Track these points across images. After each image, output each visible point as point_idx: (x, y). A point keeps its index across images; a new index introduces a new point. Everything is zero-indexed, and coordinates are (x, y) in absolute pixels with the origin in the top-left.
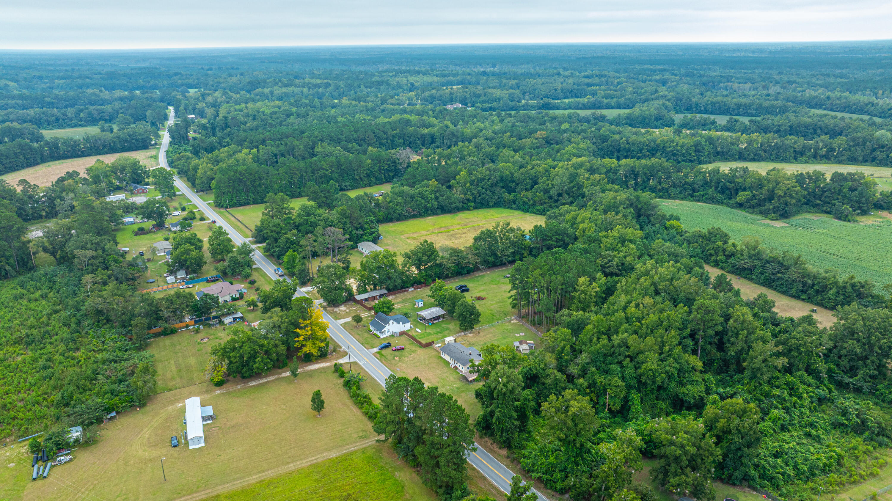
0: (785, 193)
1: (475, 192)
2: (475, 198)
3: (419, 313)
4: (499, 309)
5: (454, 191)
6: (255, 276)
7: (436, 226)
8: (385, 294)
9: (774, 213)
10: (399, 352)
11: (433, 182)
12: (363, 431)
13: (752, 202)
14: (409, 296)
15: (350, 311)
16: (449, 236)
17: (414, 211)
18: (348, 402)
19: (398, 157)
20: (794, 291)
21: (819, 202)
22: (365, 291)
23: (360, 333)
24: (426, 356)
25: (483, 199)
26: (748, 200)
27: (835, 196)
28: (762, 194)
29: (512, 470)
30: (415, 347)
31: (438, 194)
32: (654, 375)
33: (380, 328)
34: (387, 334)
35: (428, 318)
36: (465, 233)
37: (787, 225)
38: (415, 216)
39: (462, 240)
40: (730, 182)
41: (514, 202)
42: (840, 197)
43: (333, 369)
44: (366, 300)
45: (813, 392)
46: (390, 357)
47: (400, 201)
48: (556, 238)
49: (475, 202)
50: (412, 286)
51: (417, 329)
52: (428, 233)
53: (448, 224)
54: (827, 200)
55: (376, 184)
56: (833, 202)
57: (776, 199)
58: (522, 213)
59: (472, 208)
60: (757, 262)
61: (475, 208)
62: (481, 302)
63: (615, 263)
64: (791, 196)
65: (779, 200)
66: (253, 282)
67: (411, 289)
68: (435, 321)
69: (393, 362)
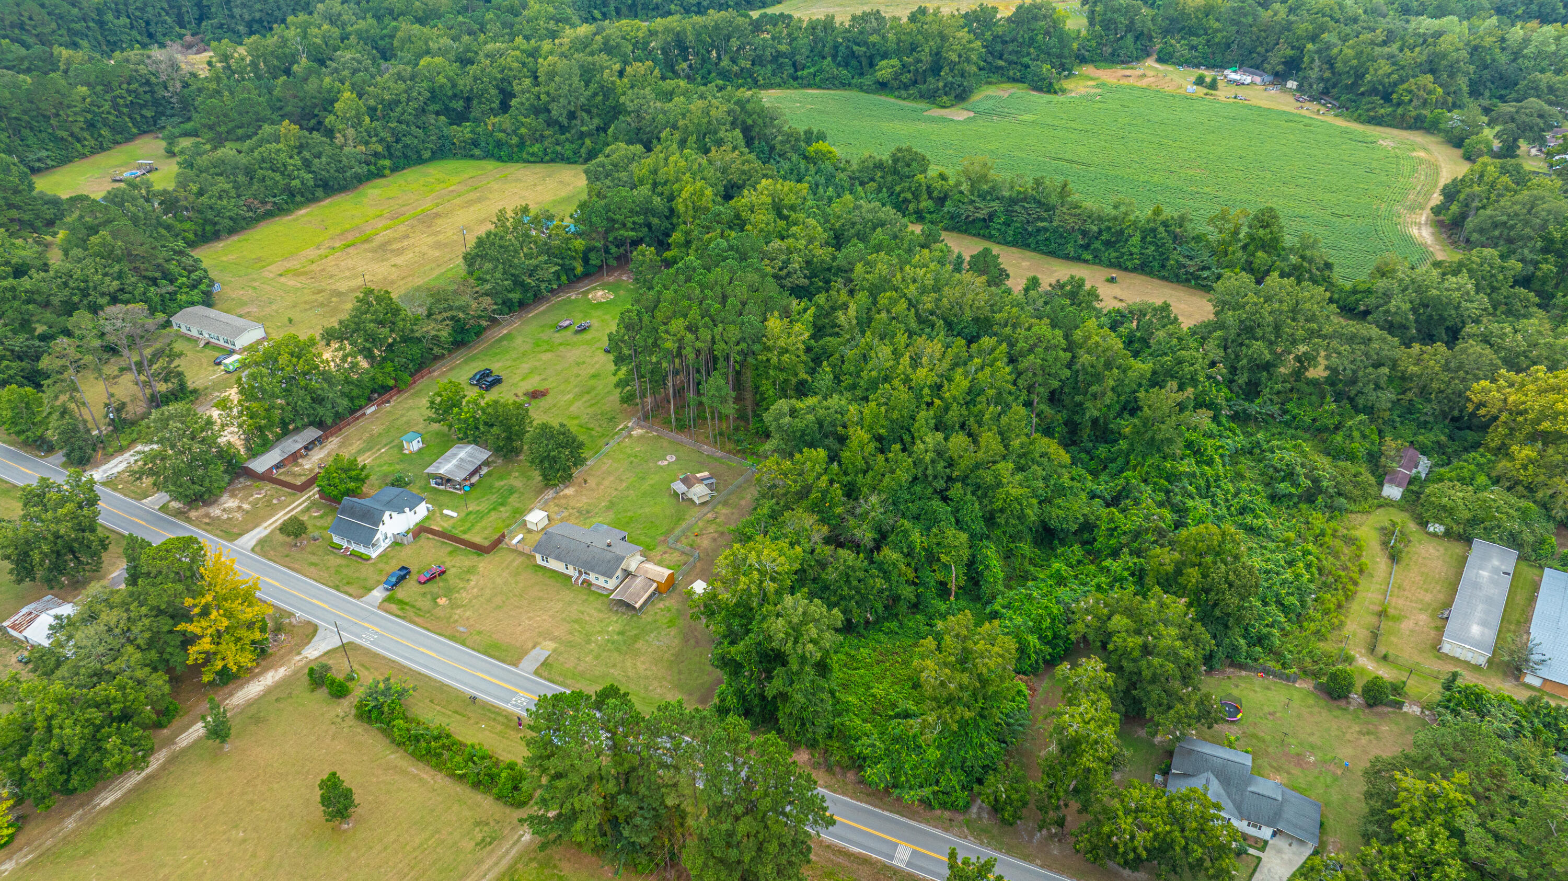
0: (960, 56)
1: (388, 136)
2: (388, 148)
3: (430, 469)
4: (589, 410)
5: (339, 139)
7: (333, 231)
8: (319, 438)
9: (946, 94)
10: (441, 582)
11: (288, 128)
12: (478, 824)
13: (903, 78)
14: (376, 429)
15: (254, 504)
16: (374, 251)
17: (264, 203)
18: (396, 757)
19: (152, 69)
20: (1070, 248)
22: (266, 446)
23: (314, 559)
24: (505, 574)
25: (406, 146)
26: (896, 76)
27: (1025, 50)
28: (919, 62)
30: (468, 559)
31: (306, 154)
32: (1021, 505)
34: (384, 545)
35: (457, 476)
36: (407, 237)
38: (269, 215)
39: (409, 255)
41: (475, 144)
43: (305, 680)
44: (277, 466)
46: (425, 604)
49: (391, 156)
50: (370, 400)
51: (446, 512)
52: (322, 252)
53: (356, 221)
54: (1015, 58)
55: (117, 143)
57: (946, 69)
58: (499, 164)
59: (387, 172)
60: (995, 205)
61: (395, 169)
62: (543, 403)
64: (968, 60)
65: (951, 70)
67: (370, 410)
68: (475, 479)
69: (439, 612)
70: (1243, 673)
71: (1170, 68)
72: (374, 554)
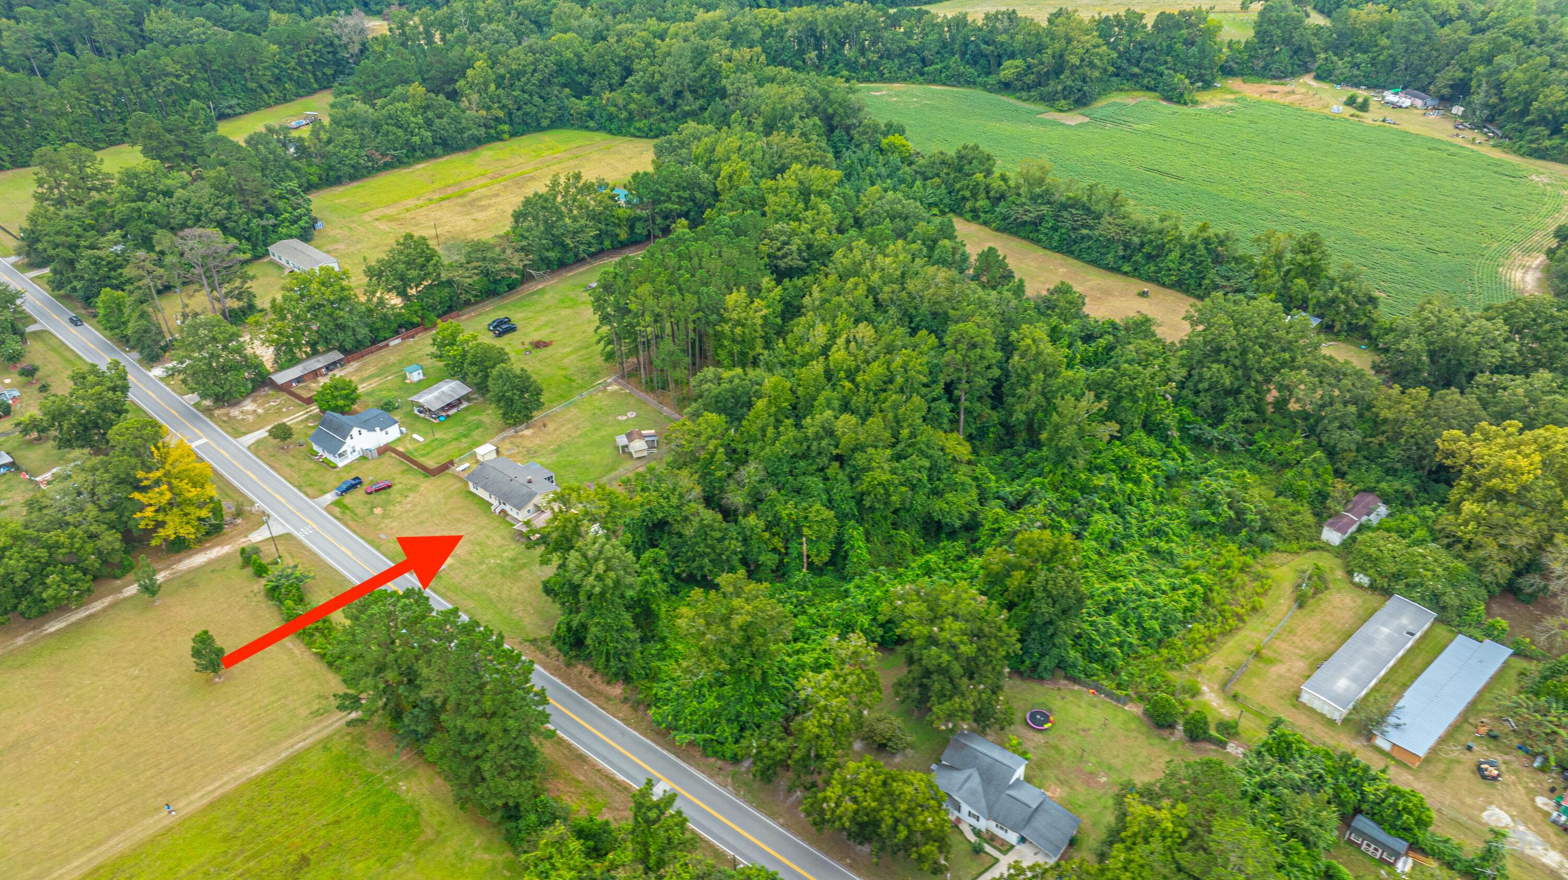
0: (1082, 60)
1: (510, 103)
2: (510, 114)
3: (414, 398)
4: (580, 364)
5: (464, 103)
6: (35, 353)
7: (436, 185)
8: (339, 361)
9: (1065, 98)
10: (382, 496)
11: (417, 89)
12: (320, 697)
13: (1026, 79)
14: (392, 359)
15: (267, 411)
16: (464, 205)
17: (384, 155)
19: (337, 32)
20: (1110, 258)
21: (1136, 70)
22: (293, 361)
23: (293, 461)
25: (526, 114)
26: (1019, 77)
27: (1162, 58)
28: (1042, 63)
29: (636, 729)
30: (413, 479)
31: (430, 114)
32: (886, 490)
33: (335, 447)
34: (351, 458)
35: (435, 407)
36: (497, 195)
37: (1087, 120)
38: (388, 166)
39: (491, 212)
40: (987, 43)
41: (591, 116)
42: (1169, 59)
43: (240, 560)
44: (299, 380)
45: (1157, 467)
46: (361, 510)
47: (351, 137)
48: (679, 197)
49: (511, 122)
50: (396, 333)
51: (415, 436)
52: (420, 203)
53: (461, 178)
54: (1150, 66)
55: (299, 96)
56: (1162, 68)
57: (1067, 72)
58: (609, 136)
59: (506, 136)
60: (1045, 209)
61: (513, 135)
62: (542, 353)
63: (794, 248)
64: (1092, 65)
65: (1072, 73)
66: (30, 372)
67: (393, 343)
68: (452, 412)
69: (371, 520)
70: (1076, 687)
71: (1325, 86)
72: (341, 463)
